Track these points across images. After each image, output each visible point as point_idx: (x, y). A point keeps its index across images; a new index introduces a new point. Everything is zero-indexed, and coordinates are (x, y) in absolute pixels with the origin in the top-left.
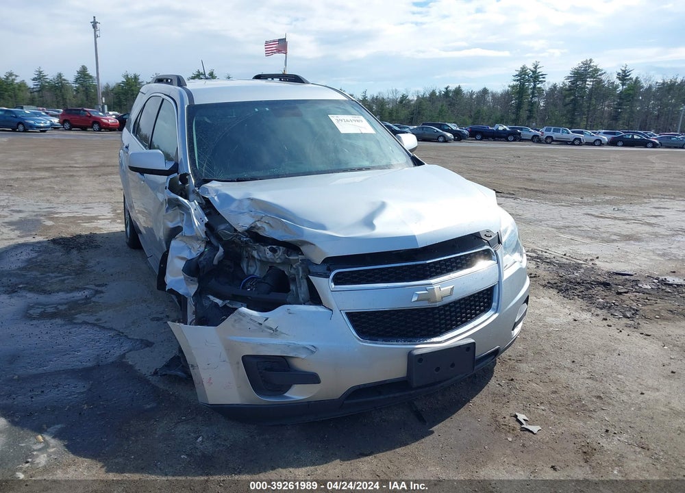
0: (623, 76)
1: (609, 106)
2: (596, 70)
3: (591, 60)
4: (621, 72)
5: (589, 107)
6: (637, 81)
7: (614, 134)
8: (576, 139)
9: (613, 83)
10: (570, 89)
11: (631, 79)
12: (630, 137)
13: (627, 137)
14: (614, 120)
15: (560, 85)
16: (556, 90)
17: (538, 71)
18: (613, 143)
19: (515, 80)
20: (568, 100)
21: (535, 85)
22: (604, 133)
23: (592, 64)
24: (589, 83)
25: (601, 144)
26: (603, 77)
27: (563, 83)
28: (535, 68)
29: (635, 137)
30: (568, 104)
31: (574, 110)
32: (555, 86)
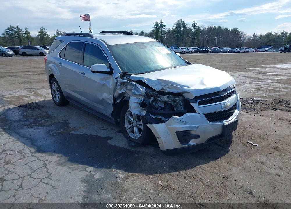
0: (194, 26)
1: (190, 38)
2: (184, 23)
3: (182, 19)
4: (193, 24)
5: (183, 38)
6: (199, 27)
7: (196, 48)
8: (183, 51)
9: (190, 28)
10: (175, 31)
11: (197, 27)
12: (202, 49)
13: (200, 49)
14: (192, 43)
15: (171, 29)
16: (170, 32)
17: (162, 24)
18: (196, 52)
19: (154, 28)
20: (175, 35)
21: (162, 30)
22: (192, 48)
23: (182, 21)
24: (182, 29)
25: (192, 53)
26: (187, 26)
27: (172, 28)
28: (161, 22)
29: (203, 49)
30: (175, 37)
31: (178, 39)
32: (169, 30)
